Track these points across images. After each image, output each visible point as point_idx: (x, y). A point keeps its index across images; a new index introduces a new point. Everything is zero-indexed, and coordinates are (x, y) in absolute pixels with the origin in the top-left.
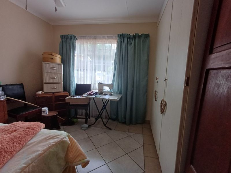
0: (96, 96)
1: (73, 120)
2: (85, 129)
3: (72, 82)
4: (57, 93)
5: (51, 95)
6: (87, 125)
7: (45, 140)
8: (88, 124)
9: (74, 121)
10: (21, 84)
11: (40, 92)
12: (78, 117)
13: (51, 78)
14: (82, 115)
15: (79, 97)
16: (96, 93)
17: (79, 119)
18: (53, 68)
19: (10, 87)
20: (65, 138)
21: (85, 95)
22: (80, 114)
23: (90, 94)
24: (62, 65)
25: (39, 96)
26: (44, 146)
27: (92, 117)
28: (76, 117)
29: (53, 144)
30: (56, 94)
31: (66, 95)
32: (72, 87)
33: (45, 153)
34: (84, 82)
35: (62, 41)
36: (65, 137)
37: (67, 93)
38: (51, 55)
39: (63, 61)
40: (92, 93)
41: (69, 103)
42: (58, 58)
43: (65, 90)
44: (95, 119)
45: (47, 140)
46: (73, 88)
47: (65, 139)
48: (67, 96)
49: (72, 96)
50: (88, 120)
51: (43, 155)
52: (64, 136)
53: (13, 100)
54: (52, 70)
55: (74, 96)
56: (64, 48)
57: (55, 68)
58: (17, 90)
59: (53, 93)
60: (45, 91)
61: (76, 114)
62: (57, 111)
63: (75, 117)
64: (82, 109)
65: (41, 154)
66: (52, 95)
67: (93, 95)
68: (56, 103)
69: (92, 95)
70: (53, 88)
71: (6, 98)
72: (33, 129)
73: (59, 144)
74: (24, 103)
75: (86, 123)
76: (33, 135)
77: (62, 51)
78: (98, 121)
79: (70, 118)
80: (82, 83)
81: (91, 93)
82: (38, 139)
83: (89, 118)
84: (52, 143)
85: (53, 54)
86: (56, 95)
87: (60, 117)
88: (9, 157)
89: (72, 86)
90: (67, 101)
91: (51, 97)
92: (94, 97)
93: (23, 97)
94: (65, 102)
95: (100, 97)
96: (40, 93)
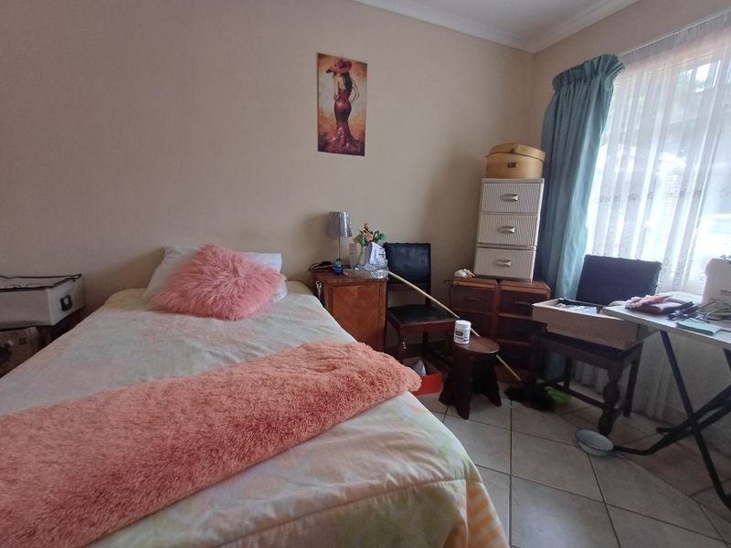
0: (685, 323)
1: (551, 391)
2: (595, 453)
3: (572, 248)
4: (509, 283)
5: (492, 285)
6: (606, 443)
7: (382, 445)
8: (611, 435)
9: (555, 398)
10: (427, 244)
11: (463, 273)
12: (573, 387)
13: (498, 229)
14: (591, 386)
15: (590, 311)
16: (688, 310)
17: (574, 399)
18: (508, 198)
19: (403, 250)
20: (448, 479)
21: (620, 307)
22: (586, 378)
23: (648, 309)
24: (543, 185)
25: (461, 283)
26: (365, 467)
27: (642, 413)
28: (567, 384)
29: (390, 483)
30: (507, 287)
31: (538, 295)
32: (570, 269)
33: (351, 507)
34: (628, 251)
35: (556, 98)
36: (453, 475)
37: (544, 288)
38: (512, 152)
39: (549, 171)
40: (662, 306)
41: (546, 324)
42: (532, 162)
43: (540, 274)
44: (660, 430)
45: (389, 447)
46: (571, 273)
47: (446, 486)
48: (542, 298)
49: (560, 301)
50: (621, 418)
51: (342, 510)
52: (448, 468)
53: (403, 283)
54: (506, 203)
55: (567, 303)
56: (561, 121)
57: (516, 198)
58: (417, 261)
59: (499, 280)
60: (479, 270)
61: (568, 375)
62: (499, 343)
63: (562, 384)
64: (597, 365)
65: (332, 503)
66: (493, 287)
67: (668, 313)
68: (501, 314)
69: (656, 313)
70: (500, 263)
71: (389, 276)
72: (372, 384)
73: (418, 498)
74: (427, 298)
75: (605, 428)
76: (367, 405)
77: (550, 133)
78: (673, 446)
79: (540, 381)
80: (615, 254)
81: (650, 303)
82: (370, 427)
83: (627, 414)
84: (389, 477)
85: (519, 149)
86: (504, 288)
87: (506, 365)
88: (271, 449)
89: (570, 263)
90: (535, 317)
91: (490, 291)
92: (672, 324)
93: (425, 281)
94: (529, 318)
95: (711, 333)
96: (464, 275)
